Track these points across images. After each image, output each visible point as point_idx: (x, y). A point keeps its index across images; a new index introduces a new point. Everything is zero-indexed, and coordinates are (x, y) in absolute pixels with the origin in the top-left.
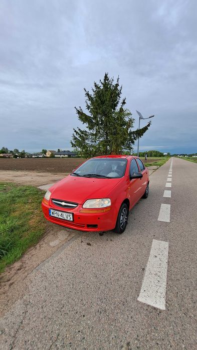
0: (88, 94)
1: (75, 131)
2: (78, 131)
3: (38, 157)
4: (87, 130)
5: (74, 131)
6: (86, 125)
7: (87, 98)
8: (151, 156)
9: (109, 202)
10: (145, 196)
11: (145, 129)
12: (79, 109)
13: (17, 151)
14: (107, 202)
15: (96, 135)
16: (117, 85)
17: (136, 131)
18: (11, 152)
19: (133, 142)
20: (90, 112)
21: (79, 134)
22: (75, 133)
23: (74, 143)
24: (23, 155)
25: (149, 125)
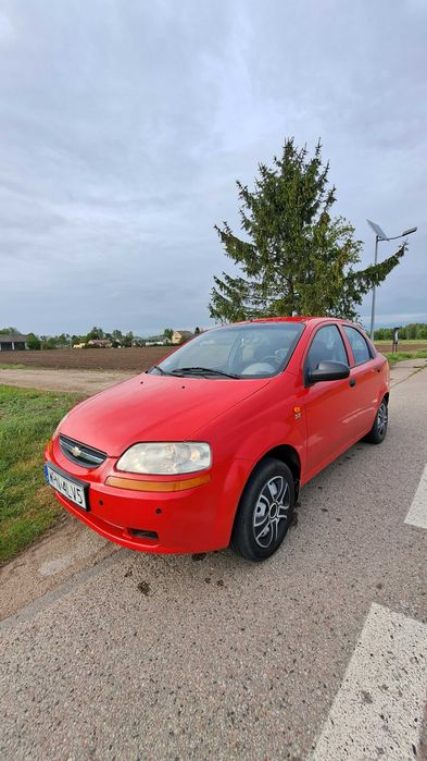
0: (245, 194)
1: (218, 282)
2: (225, 282)
3: (156, 345)
4: (244, 276)
5: (214, 280)
6: (243, 265)
7: (244, 202)
8: (413, 337)
9: (203, 456)
10: (373, 437)
11: (392, 262)
12: (223, 228)
13: (118, 333)
14: (196, 454)
15: (264, 286)
16: (316, 163)
17: (367, 271)
18: (108, 335)
19: (357, 299)
20: (250, 234)
21: (226, 288)
22: (217, 287)
23: (215, 308)
24: (128, 342)
25: (401, 253)
